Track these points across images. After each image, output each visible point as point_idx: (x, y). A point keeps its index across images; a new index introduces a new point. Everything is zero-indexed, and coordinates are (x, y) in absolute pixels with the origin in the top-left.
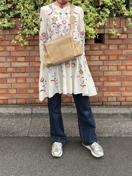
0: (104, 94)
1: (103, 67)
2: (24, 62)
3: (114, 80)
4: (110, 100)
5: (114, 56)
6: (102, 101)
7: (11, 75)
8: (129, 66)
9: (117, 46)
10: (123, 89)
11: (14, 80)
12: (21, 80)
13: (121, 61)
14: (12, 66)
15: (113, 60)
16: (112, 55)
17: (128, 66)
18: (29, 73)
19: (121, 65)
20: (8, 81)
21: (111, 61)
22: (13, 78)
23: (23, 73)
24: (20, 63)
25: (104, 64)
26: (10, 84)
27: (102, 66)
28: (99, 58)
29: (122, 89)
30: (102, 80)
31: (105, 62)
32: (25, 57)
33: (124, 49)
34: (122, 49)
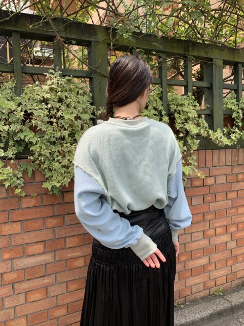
0: (187, 283)
1: (184, 237)
2: (43, 253)
3: (199, 255)
4: (196, 290)
5: (200, 215)
6: (185, 296)
7: (13, 288)
8: (219, 229)
9: (202, 197)
10: (212, 267)
11: (22, 298)
12: (37, 295)
13: (208, 222)
14: (16, 268)
15: (197, 222)
16: (197, 214)
17: (217, 229)
18: (53, 276)
19: (208, 228)
20: (7, 304)
22: (19, 294)
23: (42, 278)
24: (33, 257)
25: (185, 231)
26: (11, 309)
27: (182, 235)
29: (210, 268)
30: (183, 258)
32: (43, 243)
33: (212, 202)
34: (209, 203)
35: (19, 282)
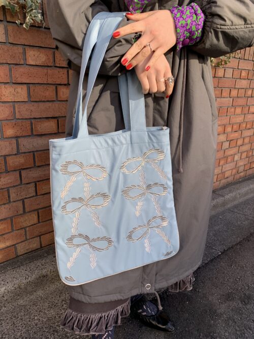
2: (55, 134)
7: (21, 176)
11: (32, 189)
14: (22, 149)
22: (27, 184)
24: (43, 137)
26: (19, 202)
32: (56, 120)
35: (27, 168)
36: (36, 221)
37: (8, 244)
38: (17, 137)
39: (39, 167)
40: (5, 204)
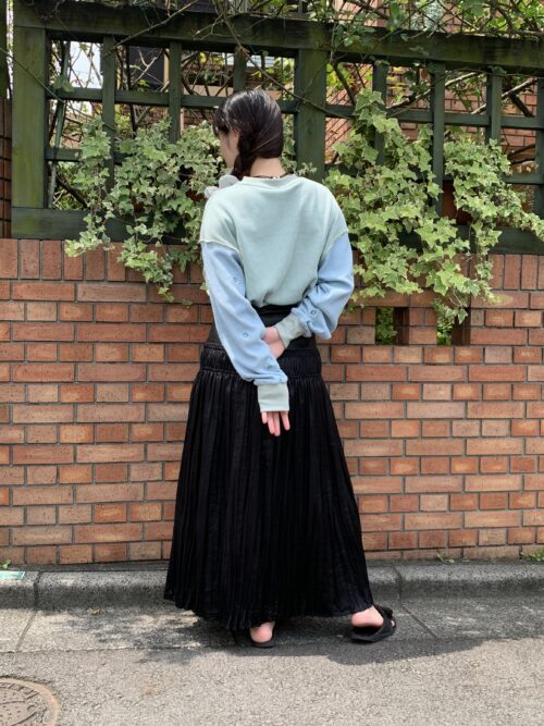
0: (466, 519)
1: (465, 423)
3: (498, 468)
4: (487, 539)
5: (502, 386)
6: (461, 545)
7: (145, 450)
9: (509, 350)
10: (529, 500)
11: (157, 470)
13: (522, 405)
14: (152, 418)
15: (496, 400)
16: (495, 382)
19: (521, 416)
20: (135, 474)
21: (490, 404)
22: (153, 462)
25: (466, 412)
26: (139, 484)
27: (461, 419)
28: (452, 392)
29: (523, 501)
30: (459, 467)
31: (470, 405)
33: (533, 364)
34: (526, 364)
35: (155, 442)
36: (158, 517)
37: (120, 538)
38: (147, 403)
39: (169, 442)
40: (121, 482)
